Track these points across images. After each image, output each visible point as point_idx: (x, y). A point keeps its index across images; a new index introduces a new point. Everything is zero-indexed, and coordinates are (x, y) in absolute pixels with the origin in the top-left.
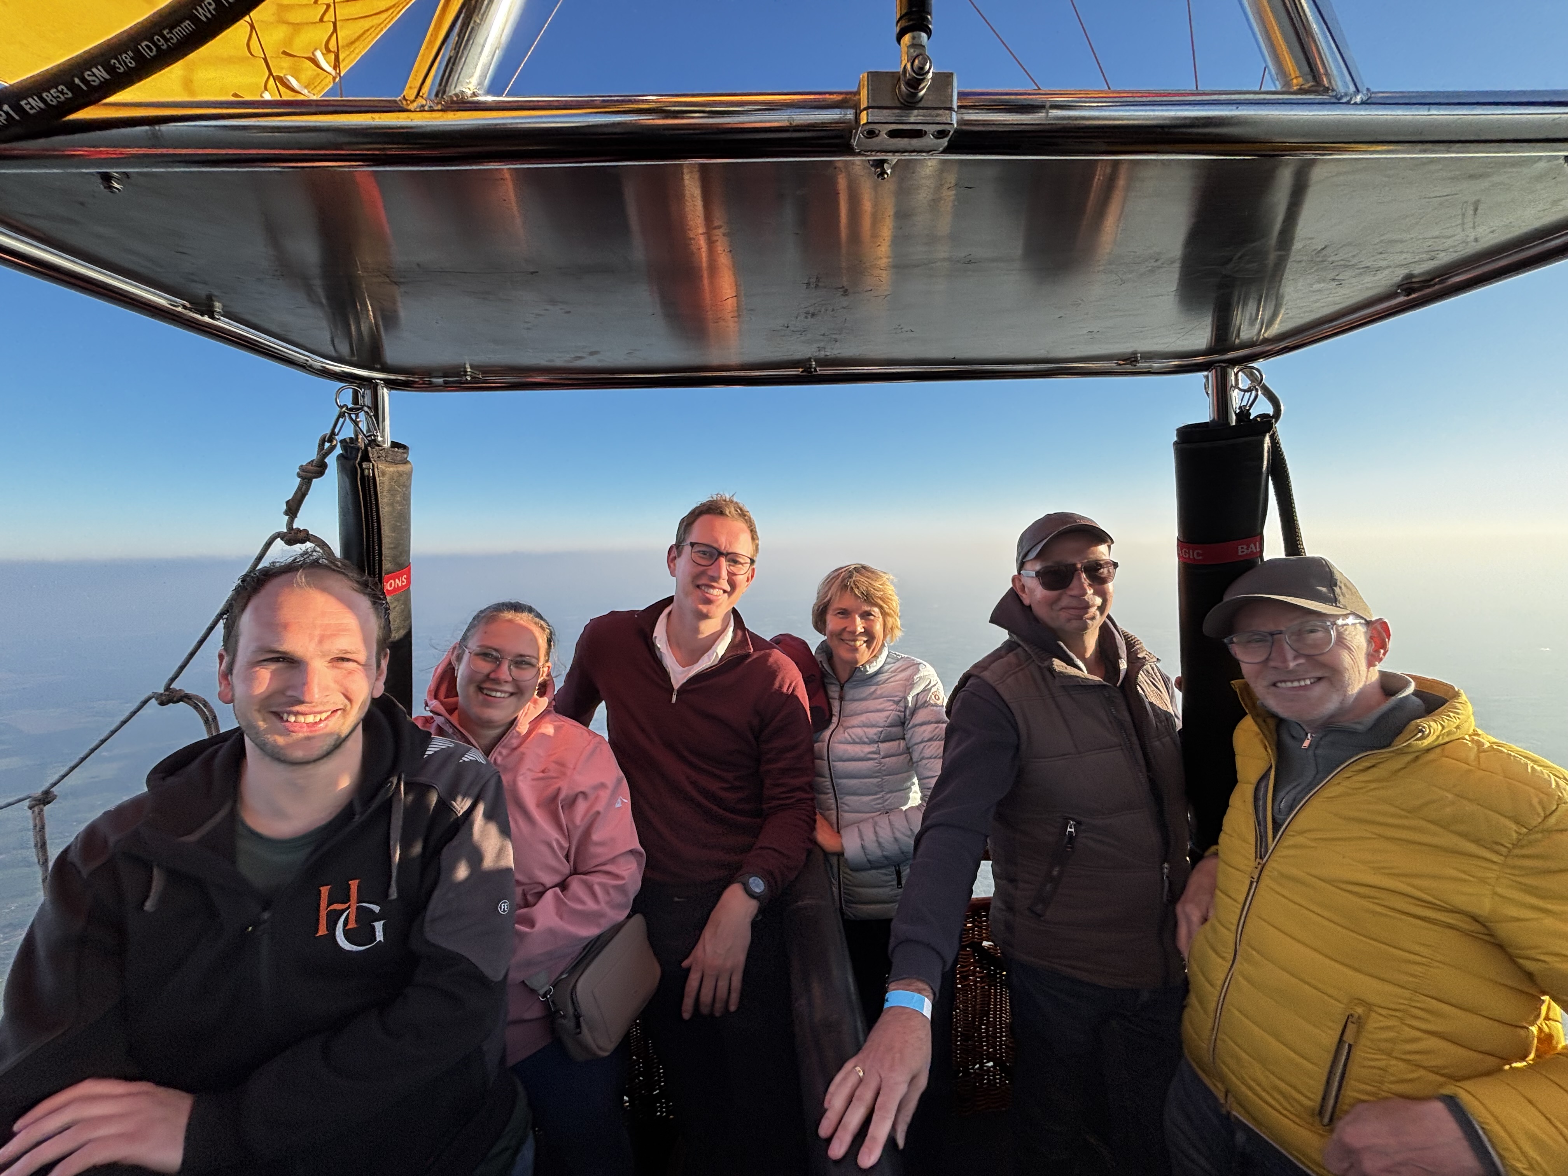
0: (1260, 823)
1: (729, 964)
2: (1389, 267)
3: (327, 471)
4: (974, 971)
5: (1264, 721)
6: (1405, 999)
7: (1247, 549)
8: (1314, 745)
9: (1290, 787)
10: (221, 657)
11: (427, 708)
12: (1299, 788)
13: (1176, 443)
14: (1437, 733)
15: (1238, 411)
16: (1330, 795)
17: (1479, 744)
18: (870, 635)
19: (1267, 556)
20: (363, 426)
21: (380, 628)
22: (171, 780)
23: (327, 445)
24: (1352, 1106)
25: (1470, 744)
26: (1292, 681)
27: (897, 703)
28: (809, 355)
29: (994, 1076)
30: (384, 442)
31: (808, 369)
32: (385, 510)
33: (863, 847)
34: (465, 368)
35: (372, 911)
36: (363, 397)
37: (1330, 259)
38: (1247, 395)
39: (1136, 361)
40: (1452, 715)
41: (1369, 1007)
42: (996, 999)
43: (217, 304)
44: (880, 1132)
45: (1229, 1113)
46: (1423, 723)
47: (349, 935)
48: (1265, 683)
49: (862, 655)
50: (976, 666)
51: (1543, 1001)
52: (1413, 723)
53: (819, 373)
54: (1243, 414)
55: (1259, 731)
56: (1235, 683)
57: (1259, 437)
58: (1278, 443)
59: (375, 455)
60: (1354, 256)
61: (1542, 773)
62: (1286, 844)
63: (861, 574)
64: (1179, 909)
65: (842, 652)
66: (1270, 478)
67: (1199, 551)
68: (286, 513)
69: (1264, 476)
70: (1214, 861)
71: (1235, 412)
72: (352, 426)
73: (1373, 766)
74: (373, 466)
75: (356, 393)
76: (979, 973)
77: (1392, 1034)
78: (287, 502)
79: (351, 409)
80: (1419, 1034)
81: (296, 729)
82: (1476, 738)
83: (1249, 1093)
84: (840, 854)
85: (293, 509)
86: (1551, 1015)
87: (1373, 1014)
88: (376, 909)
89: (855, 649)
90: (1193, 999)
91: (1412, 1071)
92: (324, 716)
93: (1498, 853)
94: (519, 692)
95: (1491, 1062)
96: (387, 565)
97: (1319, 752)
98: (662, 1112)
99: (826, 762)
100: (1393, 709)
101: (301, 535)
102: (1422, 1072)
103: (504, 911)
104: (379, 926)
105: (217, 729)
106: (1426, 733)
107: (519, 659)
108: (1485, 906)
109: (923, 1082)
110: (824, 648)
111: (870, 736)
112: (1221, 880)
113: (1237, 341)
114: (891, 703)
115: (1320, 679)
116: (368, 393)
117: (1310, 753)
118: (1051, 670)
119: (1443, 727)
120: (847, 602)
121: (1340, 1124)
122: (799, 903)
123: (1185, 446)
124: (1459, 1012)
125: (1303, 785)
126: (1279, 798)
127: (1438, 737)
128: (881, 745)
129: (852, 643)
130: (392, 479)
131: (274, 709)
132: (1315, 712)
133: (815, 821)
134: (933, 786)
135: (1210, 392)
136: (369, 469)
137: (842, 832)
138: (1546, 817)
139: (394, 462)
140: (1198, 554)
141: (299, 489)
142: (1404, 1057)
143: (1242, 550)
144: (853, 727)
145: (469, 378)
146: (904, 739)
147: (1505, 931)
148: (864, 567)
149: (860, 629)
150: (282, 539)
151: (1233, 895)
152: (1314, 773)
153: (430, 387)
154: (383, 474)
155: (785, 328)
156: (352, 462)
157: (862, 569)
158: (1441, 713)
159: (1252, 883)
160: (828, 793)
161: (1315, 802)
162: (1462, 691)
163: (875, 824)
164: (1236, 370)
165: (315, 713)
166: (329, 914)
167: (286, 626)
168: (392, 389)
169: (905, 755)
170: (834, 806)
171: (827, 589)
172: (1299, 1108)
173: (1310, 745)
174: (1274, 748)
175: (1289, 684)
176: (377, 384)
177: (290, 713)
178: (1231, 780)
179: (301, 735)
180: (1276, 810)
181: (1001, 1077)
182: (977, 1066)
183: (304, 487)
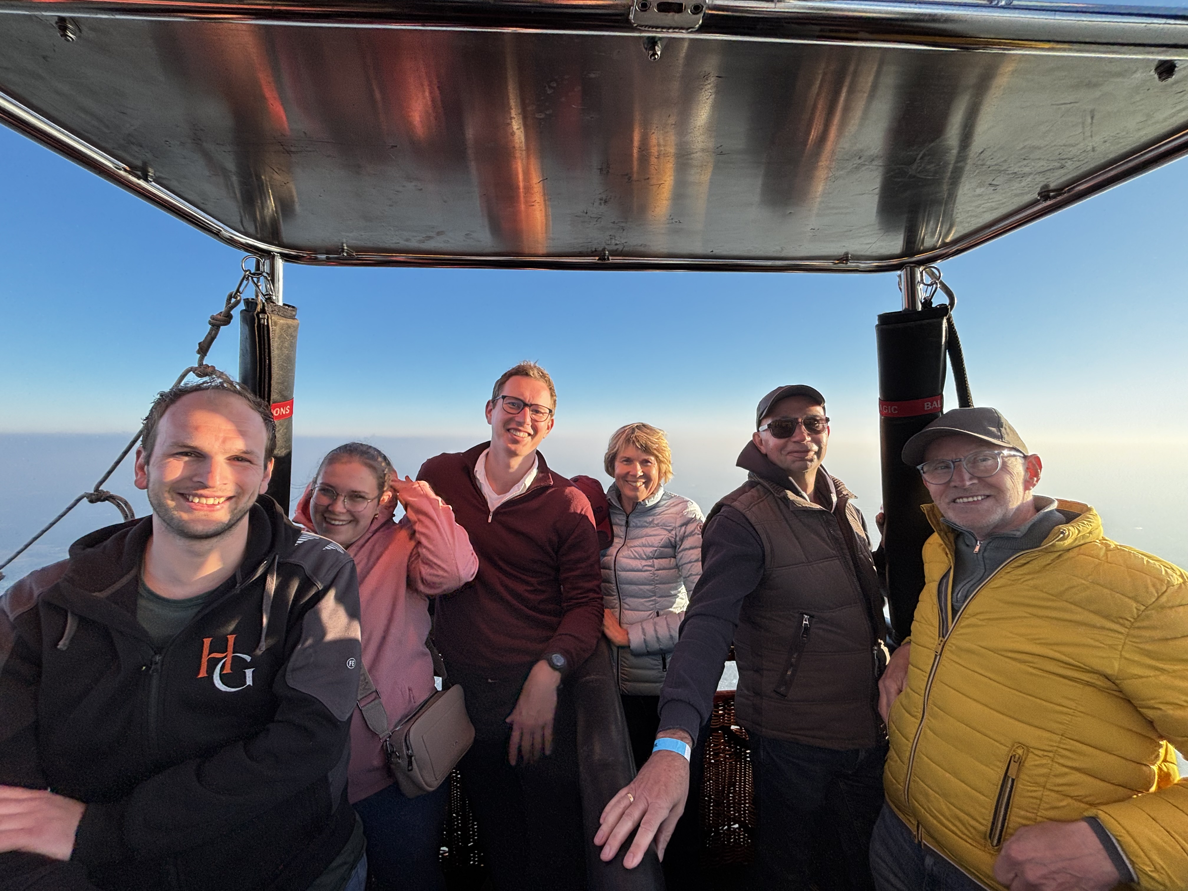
0: (942, 610)
2: (1031, 174)
3: (232, 321)
4: (724, 749)
6: (1056, 742)
7: (931, 405)
8: (984, 549)
9: (965, 582)
12: (972, 583)
13: (877, 326)
14: (1074, 536)
15: (923, 301)
16: (996, 586)
17: (1107, 546)
18: (647, 479)
20: (262, 288)
23: (233, 300)
24: (1016, 830)
25: (1100, 545)
28: (603, 245)
29: (739, 835)
30: (278, 301)
31: (602, 257)
32: (275, 352)
34: (343, 246)
36: (264, 265)
37: (988, 163)
38: (930, 288)
39: (847, 260)
40: (1086, 522)
41: (1027, 749)
42: (741, 772)
43: (150, 170)
44: (644, 840)
46: (1063, 527)
50: (726, 498)
51: (1161, 746)
52: (1056, 528)
53: (611, 261)
54: (927, 303)
55: (942, 542)
56: (924, 507)
57: (940, 319)
58: (953, 325)
59: (270, 309)
60: (1004, 161)
62: (962, 624)
64: (881, 684)
65: (627, 492)
66: (947, 353)
67: (896, 407)
68: (198, 352)
69: (943, 347)
71: (921, 302)
72: (254, 288)
73: (1028, 563)
74: (268, 317)
75: (258, 262)
76: (728, 751)
78: (200, 344)
79: (254, 274)
80: (1066, 770)
82: (1104, 542)
83: (935, 822)
85: (204, 349)
86: (1168, 759)
87: (1030, 755)
88: (248, 658)
89: (636, 489)
90: (892, 753)
93: (1123, 625)
95: (1122, 791)
96: (274, 396)
97: (986, 554)
98: (475, 861)
100: (1041, 521)
101: (210, 370)
102: (1070, 800)
103: (351, 666)
104: (249, 673)
106: (1067, 533)
108: (1114, 667)
109: (680, 810)
110: (614, 488)
113: (922, 248)
116: (267, 262)
117: (980, 556)
119: (1079, 531)
120: (631, 452)
121: (1006, 845)
122: (588, 677)
123: (884, 326)
124: (1098, 752)
126: (957, 591)
127: (1076, 539)
128: (655, 560)
129: (634, 484)
130: (282, 329)
135: (902, 287)
136: (264, 319)
138: (1158, 597)
139: (285, 317)
140: (895, 409)
141: (209, 334)
143: (927, 406)
145: (345, 254)
147: (1129, 686)
148: (644, 425)
149: (640, 473)
150: (194, 372)
152: (984, 571)
153: (314, 261)
154: (276, 324)
155: (584, 214)
156: (251, 313)
157: (642, 427)
158: (1077, 521)
159: (936, 656)
160: (613, 596)
161: (983, 592)
162: (1093, 507)
164: (921, 269)
168: (286, 261)
170: (618, 605)
171: (615, 442)
173: (979, 549)
174: (953, 554)
176: (274, 256)
180: (955, 600)
181: (745, 836)
182: (726, 827)
183: (213, 332)
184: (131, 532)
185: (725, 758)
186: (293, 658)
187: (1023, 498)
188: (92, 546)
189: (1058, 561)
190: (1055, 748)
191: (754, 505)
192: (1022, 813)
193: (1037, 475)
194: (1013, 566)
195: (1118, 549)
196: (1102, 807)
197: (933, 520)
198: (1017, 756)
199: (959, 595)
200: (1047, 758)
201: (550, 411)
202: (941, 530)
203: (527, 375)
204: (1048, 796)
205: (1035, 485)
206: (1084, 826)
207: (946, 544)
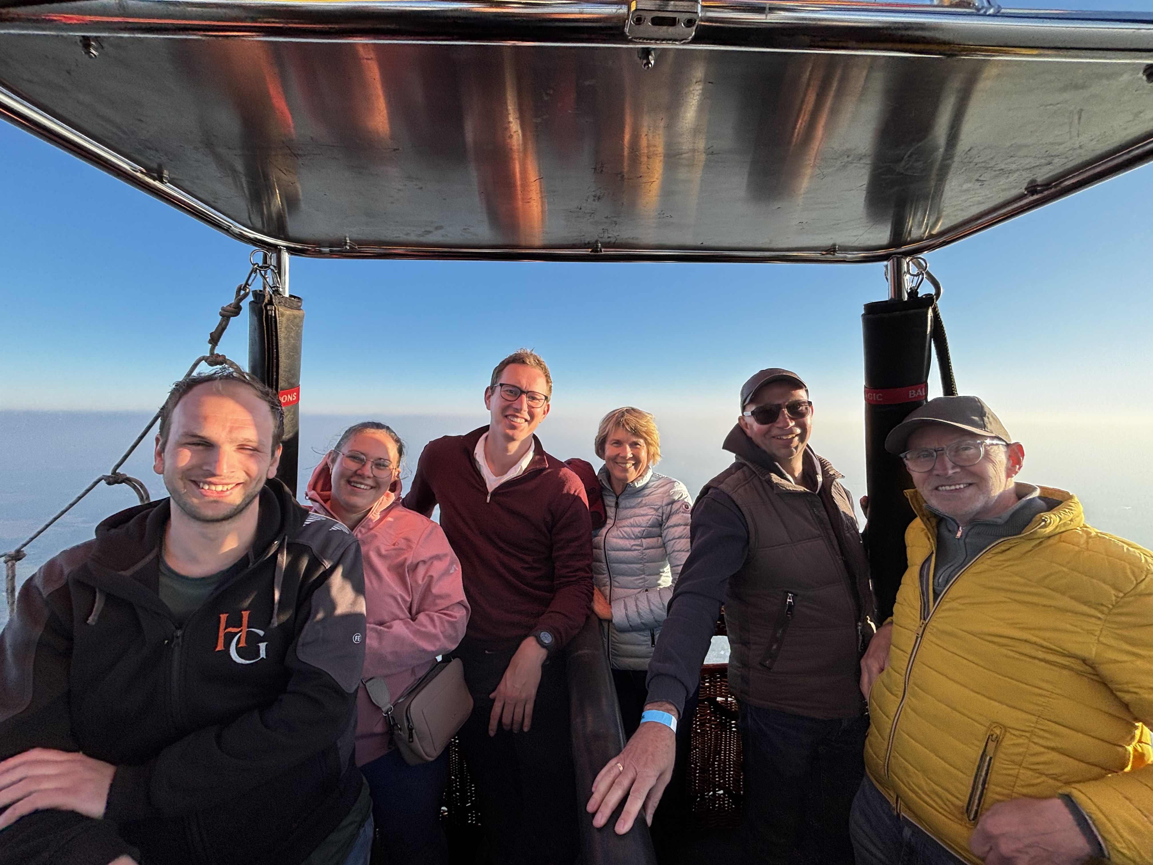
0: (924, 594)
1: (524, 695)
2: (1018, 170)
3: (241, 312)
4: (710, 720)
5: (928, 519)
6: (1033, 723)
7: (916, 393)
8: (966, 535)
9: (947, 566)
10: (157, 440)
11: (307, 498)
13: (863, 315)
14: (1056, 523)
15: (909, 291)
16: (976, 571)
17: (1088, 533)
18: (637, 461)
19: (930, 398)
20: (270, 281)
21: (275, 427)
22: (113, 531)
23: (242, 292)
24: (992, 805)
25: (1080, 532)
26: (950, 486)
27: (657, 510)
28: (596, 238)
29: (724, 801)
30: (284, 293)
31: (595, 250)
32: (282, 342)
33: (627, 615)
34: (345, 239)
35: (258, 635)
36: (271, 258)
37: (976, 160)
38: (916, 278)
39: (835, 251)
40: (1067, 510)
41: (1005, 728)
42: (726, 741)
43: (166, 173)
45: (898, 815)
46: (1046, 515)
47: (240, 652)
48: (930, 488)
49: (631, 474)
50: (713, 481)
51: (1136, 728)
52: (1038, 516)
53: (603, 253)
54: (913, 293)
55: (923, 526)
56: (908, 493)
57: (925, 310)
58: (938, 314)
59: (277, 301)
60: (992, 158)
61: (1135, 552)
62: (943, 608)
63: (631, 414)
64: (863, 662)
65: (617, 473)
66: (932, 342)
67: (881, 395)
68: (210, 342)
69: (928, 337)
70: (889, 627)
71: (907, 292)
72: (261, 279)
73: (1008, 549)
74: (275, 308)
75: (265, 256)
76: (714, 721)
77: (1021, 750)
78: (211, 334)
79: (261, 267)
80: (1043, 750)
81: (209, 494)
83: (914, 796)
84: (610, 621)
85: (215, 339)
86: (1143, 740)
87: (1008, 734)
88: (261, 633)
89: (626, 470)
90: (873, 729)
91: (1038, 778)
92: (230, 487)
93: (1102, 612)
94: (377, 486)
95: (1096, 771)
96: (282, 384)
97: (967, 540)
98: (472, 821)
99: (603, 551)
100: (1023, 508)
101: (220, 359)
102: (1043, 778)
103: (357, 641)
104: (263, 646)
107: (378, 461)
110: (605, 470)
111: (636, 534)
112: (894, 636)
113: (909, 239)
114: (652, 510)
115: (970, 484)
116: (274, 255)
117: (962, 542)
118: (770, 481)
119: (1061, 519)
120: (620, 435)
121: (982, 819)
122: (580, 652)
123: (870, 316)
125: (956, 565)
126: (938, 575)
127: (1057, 527)
128: (643, 540)
129: (623, 465)
130: (288, 320)
131: (193, 479)
132: (966, 509)
133: (593, 594)
135: (889, 277)
136: (272, 310)
137: (612, 604)
138: (1137, 584)
139: (291, 308)
140: (880, 397)
141: (220, 324)
142: (1030, 767)
143: (912, 394)
144: (624, 526)
145: (348, 248)
146: (661, 536)
147: (1106, 670)
148: (633, 409)
149: (630, 455)
150: (206, 361)
151: (904, 648)
152: (964, 556)
153: (319, 254)
154: (282, 315)
155: (578, 210)
156: (259, 305)
158: (1059, 509)
159: (917, 638)
160: (604, 574)
161: (965, 577)
162: (1075, 495)
163: (637, 599)
164: (907, 260)
165: (223, 484)
166: (226, 634)
167: (205, 418)
168: (292, 254)
169: (661, 549)
170: (608, 583)
171: (605, 425)
172: (951, 806)
173: (961, 536)
175: (948, 488)
176: (280, 249)
177: (205, 483)
178: (903, 566)
179: (212, 499)
180: (936, 583)
181: (729, 802)
182: (711, 793)
183: (224, 323)
184: (151, 514)
185: (711, 728)
187: (1006, 486)
188: (115, 527)
189: (1040, 547)
190: (1031, 729)
191: (740, 487)
192: (998, 789)
194: (993, 552)
195: (1098, 536)
197: (916, 504)
198: (995, 736)
200: (1024, 737)
202: (923, 515)
204: (1023, 774)
205: (1017, 472)
206: (1058, 804)
207: (928, 530)
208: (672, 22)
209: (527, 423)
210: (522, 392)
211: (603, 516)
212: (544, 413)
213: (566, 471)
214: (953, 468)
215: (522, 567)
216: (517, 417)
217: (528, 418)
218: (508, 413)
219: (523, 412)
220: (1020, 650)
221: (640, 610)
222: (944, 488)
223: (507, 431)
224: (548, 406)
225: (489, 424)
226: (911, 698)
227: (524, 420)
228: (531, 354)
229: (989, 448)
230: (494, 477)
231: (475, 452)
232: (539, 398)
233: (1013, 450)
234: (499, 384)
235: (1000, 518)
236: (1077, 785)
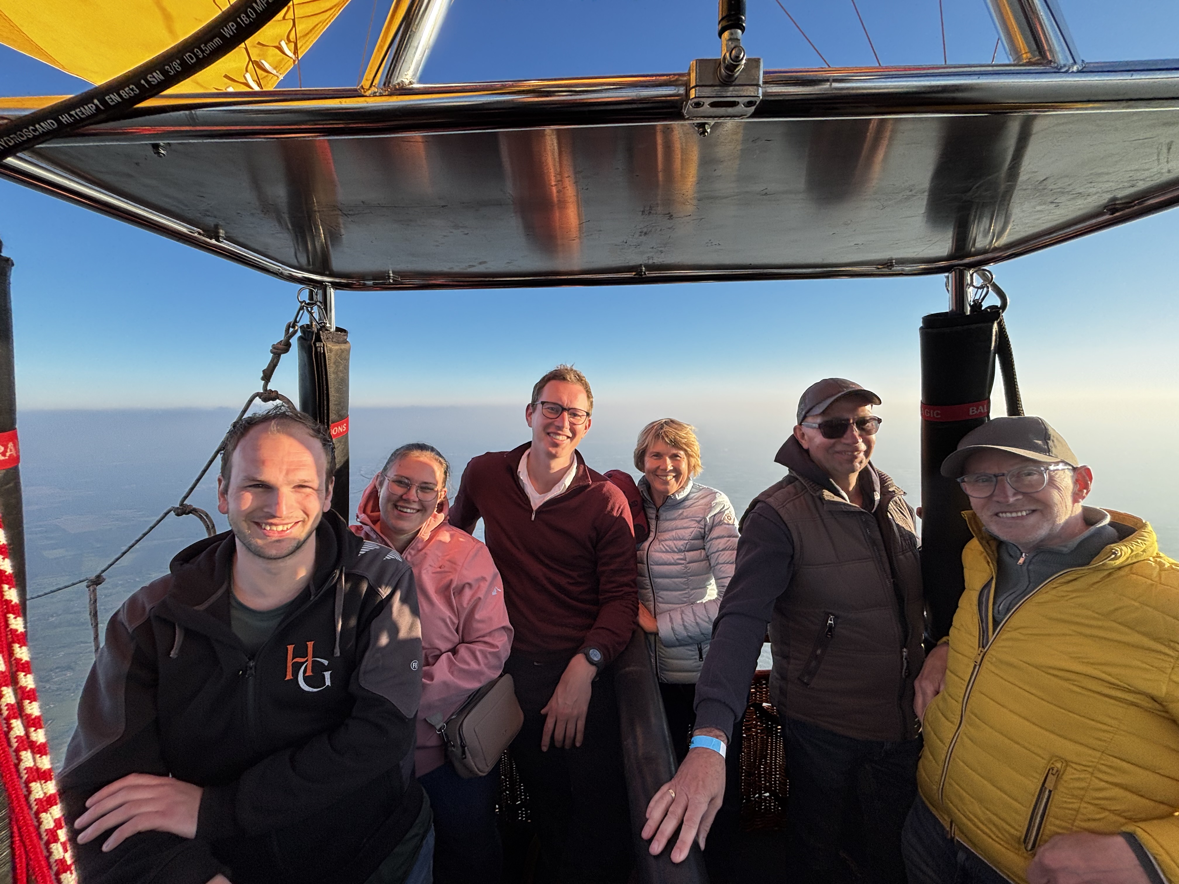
0: (983, 620)
2: (1097, 193)
3: (291, 349)
4: (756, 725)
5: (988, 543)
7: (977, 410)
8: (1028, 562)
9: (1008, 594)
10: (220, 481)
11: (358, 520)
12: (1014, 595)
13: (921, 328)
14: (1128, 555)
15: (972, 303)
17: (1161, 565)
19: (993, 416)
20: (316, 316)
21: (328, 462)
23: (291, 330)
24: (1051, 837)
25: (1153, 564)
26: (1011, 512)
28: (641, 264)
29: (770, 803)
30: (331, 328)
31: (639, 273)
32: (331, 377)
33: (673, 629)
34: (389, 273)
35: (323, 664)
36: (317, 295)
37: (1050, 187)
38: (980, 291)
39: (892, 265)
40: (1139, 541)
41: (1067, 763)
42: (772, 746)
43: (221, 231)
44: (688, 837)
45: (952, 839)
48: (989, 513)
53: (648, 275)
54: (976, 306)
55: (983, 550)
56: (965, 514)
57: (990, 324)
58: (1004, 328)
59: (325, 337)
60: (1069, 185)
62: (1003, 637)
64: (917, 684)
66: (997, 355)
67: (939, 412)
68: (263, 379)
69: (992, 353)
70: (945, 648)
71: (970, 305)
72: (308, 316)
74: (324, 345)
75: (311, 292)
76: (760, 726)
77: (1083, 785)
78: (264, 371)
79: (308, 304)
80: (1107, 785)
82: (1158, 559)
84: (656, 634)
85: (267, 376)
88: (326, 662)
91: (1099, 813)
94: (423, 509)
95: (1163, 809)
96: (333, 416)
97: (1030, 567)
98: (523, 817)
100: (1092, 536)
101: (274, 395)
102: (1107, 813)
103: (415, 668)
104: (327, 675)
105: (215, 532)
106: (1119, 554)
107: (424, 485)
108: (1162, 689)
109: (719, 803)
112: (950, 663)
113: (973, 249)
115: (1034, 511)
116: (320, 292)
119: (1132, 551)
121: (1040, 851)
122: (627, 669)
123: (929, 330)
125: (1018, 593)
126: (998, 603)
127: (1128, 559)
130: (336, 354)
131: (256, 520)
132: (1029, 537)
133: (638, 609)
134: (727, 585)
135: (950, 289)
136: (321, 347)
137: (657, 617)
139: (338, 342)
140: (938, 414)
141: (272, 361)
142: (1093, 802)
143: (973, 411)
145: (391, 281)
150: (260, 397)
151: (960, 674)
152: (1028, 583)
153: (364, 288)
154: (331, 350)
155: (624, 244)
156: (309, 342)
158: (1131, 540)
159: (975, 666)
160: (648, 589)
161: (1027, 606)
162: (1148, 523)
163: (682, 612)
164: (971, 272)
168: (336, 289)
170: (652, 598)
172: (1007, 835)
173: (1024, 562)
174: (996, 564)
175: (1009, 515)
176: (326, 286)
178: (960, 587)
179: (274, 539)
180: (996, 611)
181: (775, 804)
182: (757, 795)
183: (275, 360)
185: (757, 733)
186: (364, 662)
187: (1072, 512)
188: (187, 561)
189: (1108, 579)
190: (1095, 764)
191: (789, 502)
192: (1057, 822)
193: (1086, 487)
194: (1058, 582)
195: (1173, 568)
196: (1140, 824)
197: (974, 526)
198: (1055, 769)
199: (1001, 607)
200: (1086, 772)
201: (588, 414)
202: (982, 538)
203: (564, 379)
204: (1085, 808)
205: (1084, 498)
206: (1120, 840)
207: (988, 554)
208: (734, 104)
209: (569, 440)
210: (564, 409)
211: (647, 530)
212: (586, 429)
213: (610, 486)
214: (1015, 495)
215: (569, 583)
216: (559, 434)
217: (570, 435)
218: (550, 431)
219: (565, 429)
220: (1083, 685)
221: (686, 624)
222: (1004, 515)
223: (550, 449)
224: (590, 421)
225: (531, 440)
226: (968, 726)
227: (566, 438)
228: (572, 370)
229: (1053, 474)
230: (538, 495)
231: (519, 470)
232: (580, 414)
233: (1080, 474)
234: (540, 401)
235: (1065, 546)
236: (1142, 825)
